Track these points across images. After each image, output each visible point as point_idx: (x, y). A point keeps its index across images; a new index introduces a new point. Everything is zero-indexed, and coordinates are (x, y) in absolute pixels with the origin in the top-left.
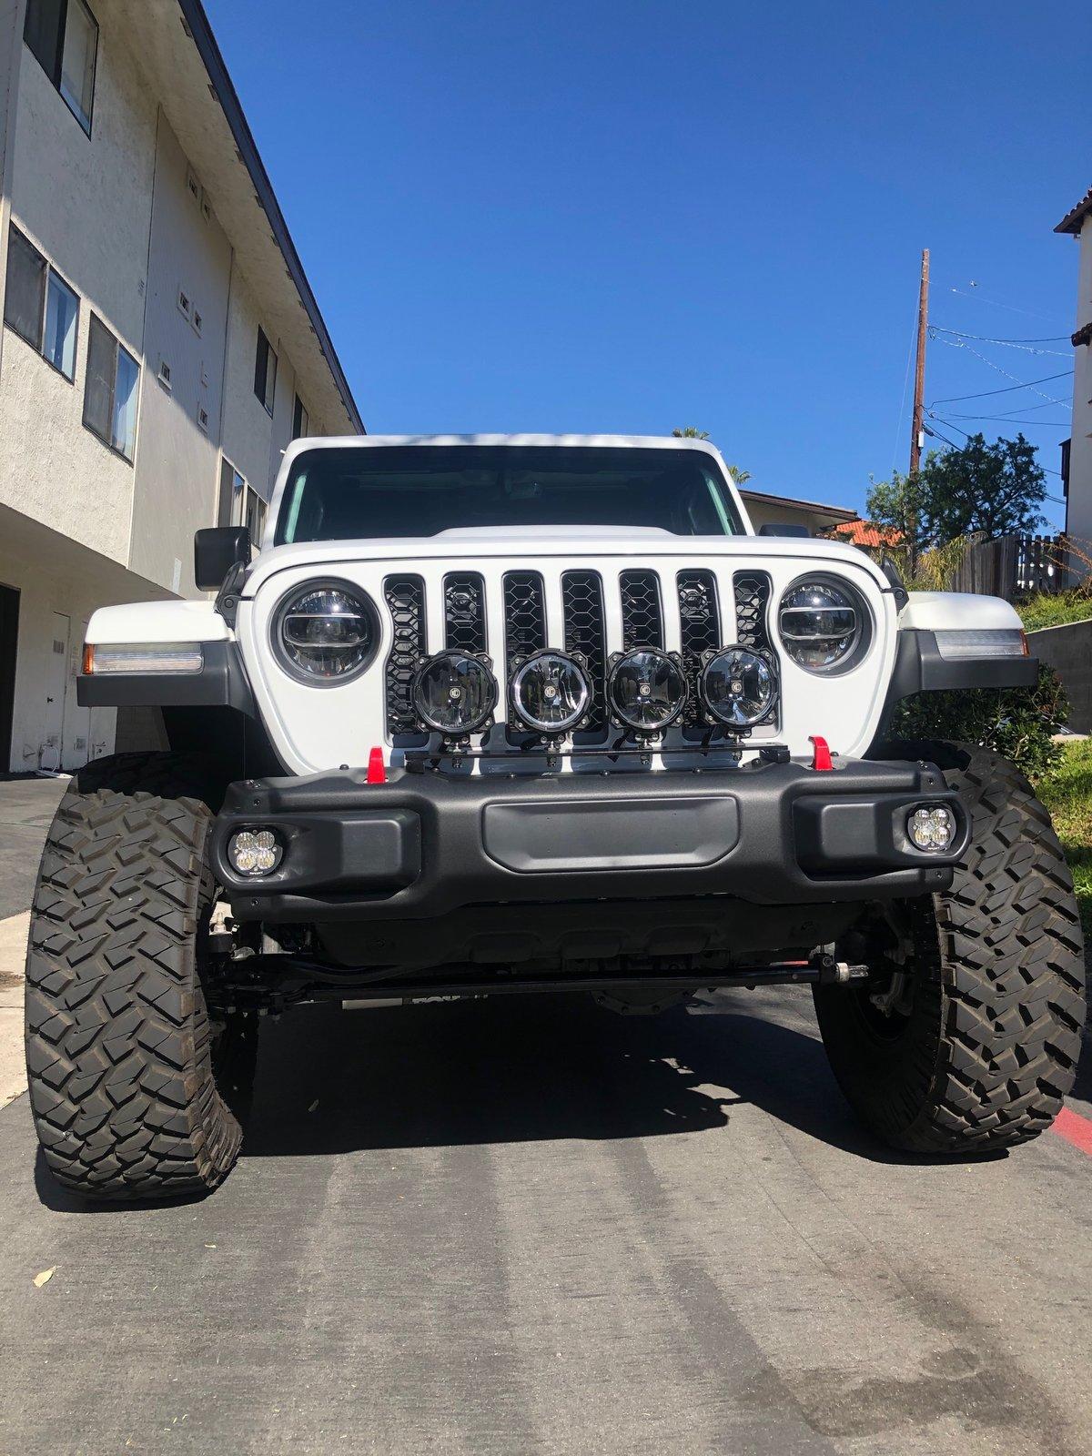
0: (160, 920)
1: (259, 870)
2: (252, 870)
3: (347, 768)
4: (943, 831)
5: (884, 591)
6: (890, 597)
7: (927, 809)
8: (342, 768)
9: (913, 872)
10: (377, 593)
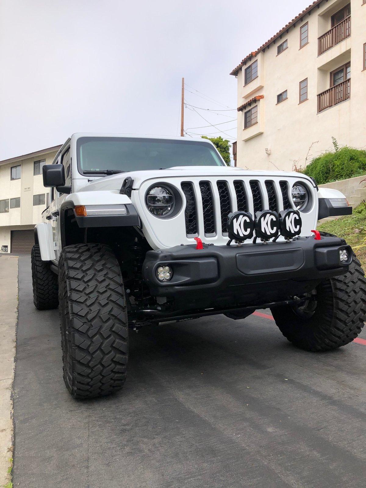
0: (117, 302)
1: (166, 279)
2: (164, 280)
3: (183, 245)
4: (346, 256)
5: (314, 187)
6: (316, 189)
7: (342, 250)
8: (181, 245)
9: (342, 268)
10: (179, 187)
